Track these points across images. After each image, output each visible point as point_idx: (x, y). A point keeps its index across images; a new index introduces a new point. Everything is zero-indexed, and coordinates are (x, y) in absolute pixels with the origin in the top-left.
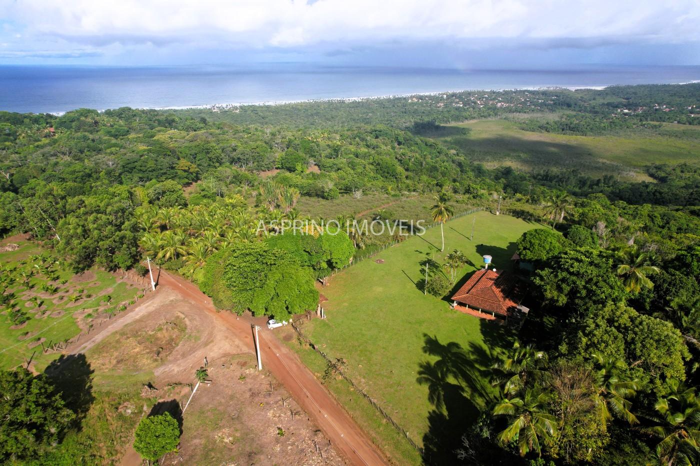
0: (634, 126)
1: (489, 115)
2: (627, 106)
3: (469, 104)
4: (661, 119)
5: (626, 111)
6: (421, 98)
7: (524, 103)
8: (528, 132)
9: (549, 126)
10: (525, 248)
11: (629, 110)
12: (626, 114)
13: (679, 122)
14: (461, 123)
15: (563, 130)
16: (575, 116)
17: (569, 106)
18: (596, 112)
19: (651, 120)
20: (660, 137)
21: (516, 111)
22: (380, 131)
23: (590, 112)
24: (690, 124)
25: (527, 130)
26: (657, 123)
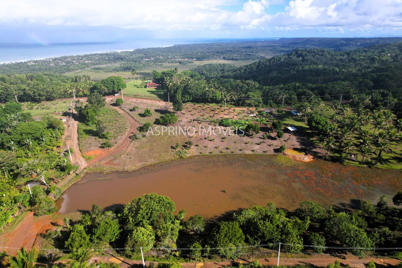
0: (153, 65)
1: (85, 67)
2: (147, 57)
3: (69, 63)
4: (161, 62)
5: (147, 60)
6: (36, 62)
7: (99, 60)
8: (109, 73)
9: (118, 69)
11: (148, 59)
12: (148, 61)
13: (168, 63)
14: (72, 73)
15: (125, 70)
16: (127, 63)
17: (122, 59)
18: (135, 61)
19: (159, 62)
21: (97, 64)
23: (133, 61)
24: (172, 63)
26: (161, 64)
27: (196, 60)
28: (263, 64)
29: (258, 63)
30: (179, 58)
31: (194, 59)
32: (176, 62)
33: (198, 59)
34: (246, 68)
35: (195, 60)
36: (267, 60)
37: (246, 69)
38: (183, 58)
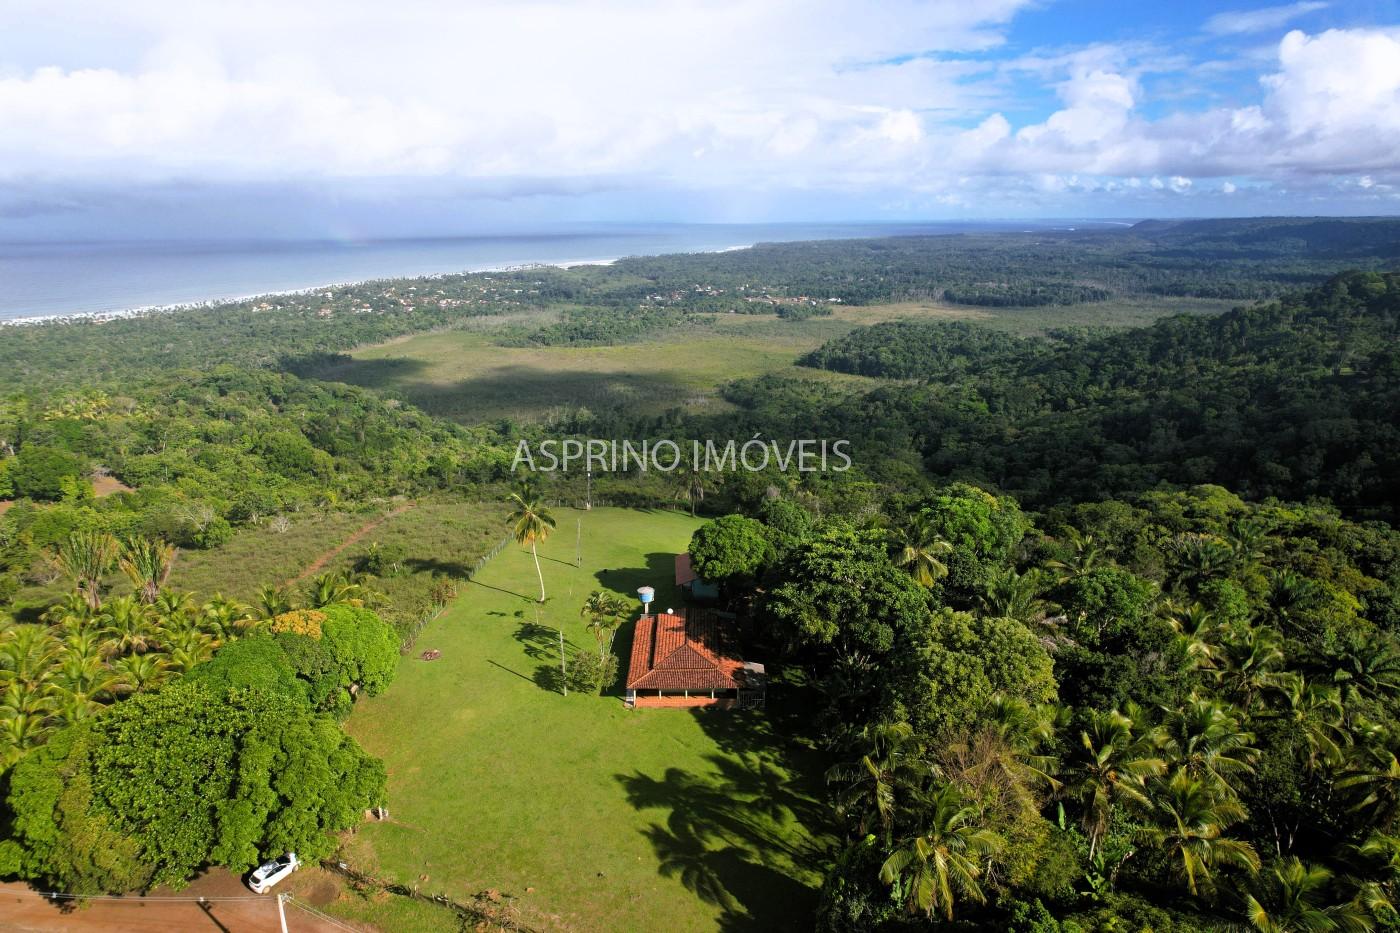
0: (679, 323)
1: (432, 325)
2: (661, 291)
3: (384, 307)
4: (711, 308)
5: (658, 298)
6: (278, 301)
7: (489, 296)
8: (512, 349)
9: (546, 335)
10: (708, 558)
11: (662, 295)
12: (660, 304)
13: (736, 311)
15: (572, 339)
16: (583, 312)
17: (568, 295)
18: (614, 304)
19: (700, 310)
20: (719, 337)
21: (479, 312)
22: (228, 380)
23: (606, 303)
24: (752, 313)
25: (510, 346)
26: (709, 315)
27: (842, 304)
28: (1181, 342)
29: (1156, 336)
30: (777, 295)
31: (833, 300)
32: (765, 310)
33: (850, 298)
34: (1095, 354)
35: (838, 303)
36: (1200, 324)
37: (1097, 361)
38: (789, 295)
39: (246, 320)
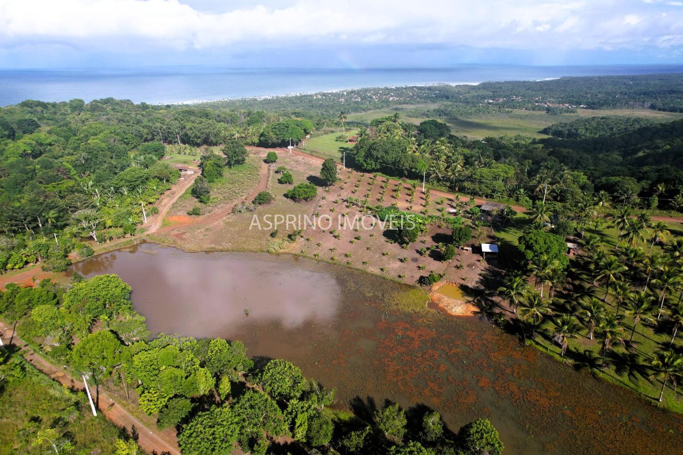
0: (494, 112)
1: (383, 107)
2: (491, 98)
3: (366, 99)
4: (514, 107)
5: (491, 101)
6: (324, 95)
7: (412, 97)
9: (429, 113)
11: (493, 100)
12: (490, 103)
13: (526, 109)
14: (360, 114)
15: (440, 116)
16: (451, 105)
17: (447, 98)
18: (468, 102)
19: (508, 107)
20: (510, 119)
21: (404, 103)
23: (464, 102)
24: (533, 110)
25: (412, 117)
26: (510, 110)
27: (585, 108)
30: (553, 103)
31: (582, 106)
32: (540, 109)
33: (591, 106)
35: (583, 108)
38: (559, 103)
39: (311, 101)
